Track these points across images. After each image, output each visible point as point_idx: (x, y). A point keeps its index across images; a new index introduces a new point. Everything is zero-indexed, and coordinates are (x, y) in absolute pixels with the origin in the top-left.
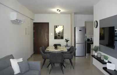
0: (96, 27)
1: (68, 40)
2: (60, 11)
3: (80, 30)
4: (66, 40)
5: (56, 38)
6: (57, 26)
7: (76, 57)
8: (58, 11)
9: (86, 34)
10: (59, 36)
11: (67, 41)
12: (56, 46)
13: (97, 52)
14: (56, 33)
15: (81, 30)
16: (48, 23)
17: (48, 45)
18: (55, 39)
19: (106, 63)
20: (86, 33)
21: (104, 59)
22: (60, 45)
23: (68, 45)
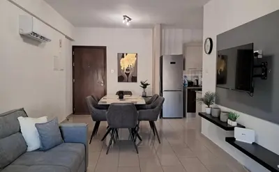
0: (208, 51)
1: (147, 84)
2: (130, 19)
3: (171, 63)
4: (142, 83)
5: (121, 79)
6: (123, 54)
7: (164, 120)
8: (125, 19)
9: (184, 72)
10: (128, 74)
11: (145, 86)
12: (121, 94)
13: (210, 106)
14: (122, 68)
15: (174, 63)
16: (104, 48)
17: (105, 94)
18: (119, 81)
19: (232, 129)
20: (184, 69)
21: (229, 120)
22: (129, 93)
23: (147, 95)
